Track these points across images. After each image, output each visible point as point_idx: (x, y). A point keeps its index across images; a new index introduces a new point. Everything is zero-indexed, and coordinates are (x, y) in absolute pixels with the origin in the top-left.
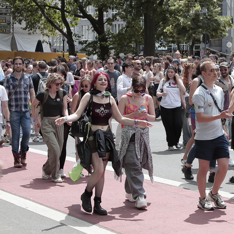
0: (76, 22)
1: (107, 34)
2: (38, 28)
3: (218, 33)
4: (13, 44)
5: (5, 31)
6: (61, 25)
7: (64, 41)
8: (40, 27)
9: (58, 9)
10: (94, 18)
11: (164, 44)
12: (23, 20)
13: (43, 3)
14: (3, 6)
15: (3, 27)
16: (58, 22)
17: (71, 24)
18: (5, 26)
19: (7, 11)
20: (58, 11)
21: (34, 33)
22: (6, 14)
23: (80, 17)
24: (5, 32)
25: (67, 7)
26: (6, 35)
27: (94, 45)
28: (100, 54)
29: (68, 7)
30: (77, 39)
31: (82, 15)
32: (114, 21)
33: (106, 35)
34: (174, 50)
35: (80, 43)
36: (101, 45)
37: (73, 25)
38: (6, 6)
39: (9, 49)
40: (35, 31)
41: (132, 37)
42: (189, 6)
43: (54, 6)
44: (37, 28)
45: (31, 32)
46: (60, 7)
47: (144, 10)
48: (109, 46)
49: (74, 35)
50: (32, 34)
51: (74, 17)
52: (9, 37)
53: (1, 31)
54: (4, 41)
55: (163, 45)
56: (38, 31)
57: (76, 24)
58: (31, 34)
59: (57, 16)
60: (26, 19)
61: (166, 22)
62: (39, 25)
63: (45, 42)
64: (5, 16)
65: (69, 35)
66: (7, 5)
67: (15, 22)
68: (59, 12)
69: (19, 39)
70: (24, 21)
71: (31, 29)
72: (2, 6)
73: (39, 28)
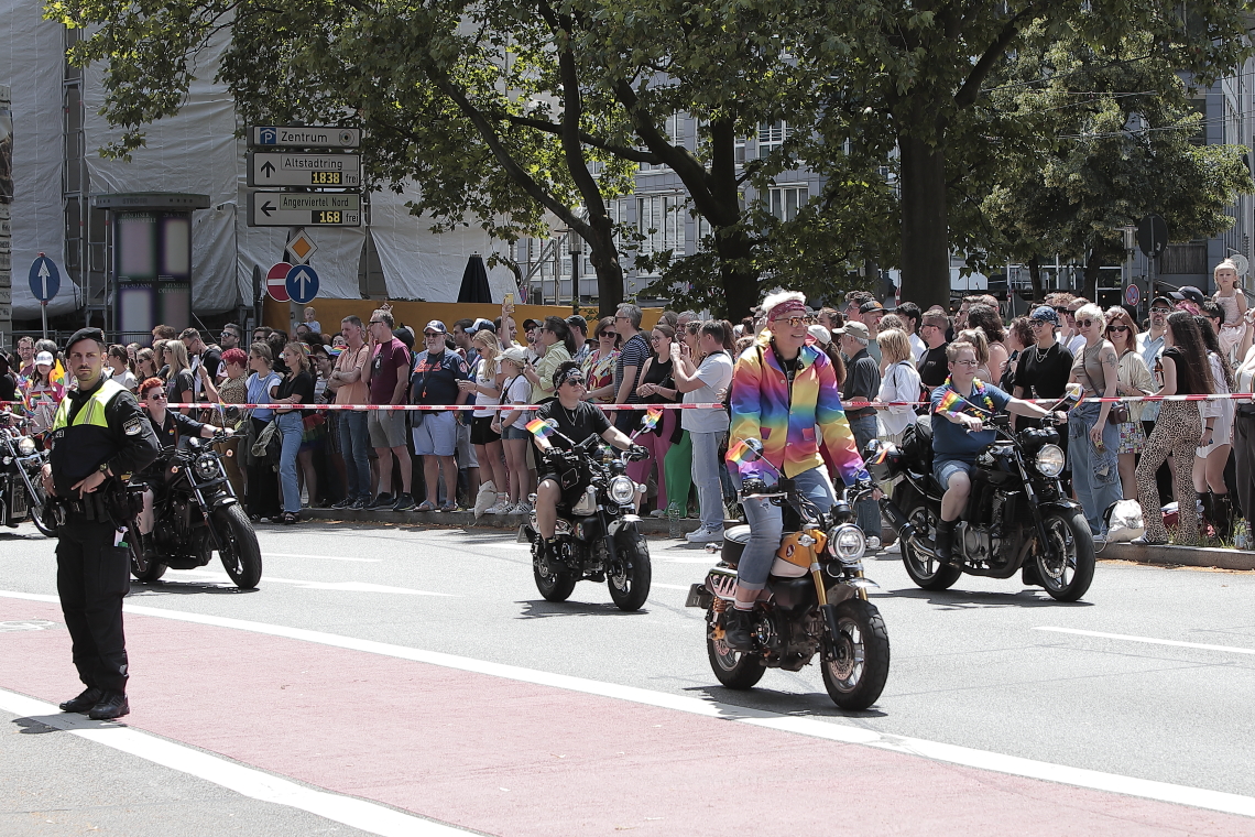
0: (624, 179)
1: (750, 222)
2: (468, 208)
3: (1193, 217)
4: (371, 275)
5: (341, 217)
6: (563, 192)
7: (575, 255)
8: (477, 202)
9: (550, 127)
10: (695, 163)
11: (983, 262)
12: (409, 176)
13: (488, 105)
14: (326, 120)
15: (330, 203)
16: (551, 183)
17: (604, 188)
18: (339, 197)
19: (346, 138)
20: (547, 135)
21: (453, 228)
22: (338, 150)
23: (638, 158)
24: (341, 222)
25: (584, 122)
26: (340, 236)
27: (699, 273)
28: (724, 307)
29: (592, 121)
30: (630, 248)
31: (646, 149)
32: (781, 170)
33: (749, 228)
34: (1015, 292)
35: (643, 262)
36: (725, 269)
37: (611, 192)
38: (338, 118)
39: (352, 293)
40: (460, 218)
41: (853, 236)
42: (1073, 109)
43: (532, 115)
44: (464, 207)
45: (443, 223)
46: (557, 122)
47: (901, 123)
48: (757, 273)
49: (618, 230)
50: (444, 229)
51: (616, 159)
52: (353, 245)
53: (323, 220)
54: (334, 263)
55: (981, 264)
56: (470, 216)
57: (625, 189)
58: (441, 232)
59: (545, 155)
60: (419, 169)
61: (986, 169)
62: (475, 194)
63: (501, 261)
64: (337, 158)
65: (598, 231)
66: (345, 114)
67: (376, 185)
68: (551, 139)
69: (392, 254)
70: (414, 177)
71: (445, 211)
72: (322, 120)
73: (474, 208)
